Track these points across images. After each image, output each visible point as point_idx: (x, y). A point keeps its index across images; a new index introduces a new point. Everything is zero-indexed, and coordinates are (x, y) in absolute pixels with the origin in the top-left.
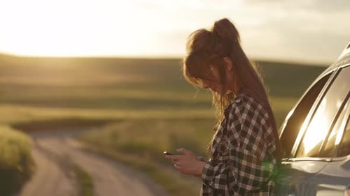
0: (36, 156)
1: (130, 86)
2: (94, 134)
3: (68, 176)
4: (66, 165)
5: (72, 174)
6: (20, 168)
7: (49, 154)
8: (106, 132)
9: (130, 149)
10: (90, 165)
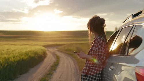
0: (47, 52)
1: (62, 37)
2: (60, 47)
3: (54, 57)
4: (54, 54)
5: (55, 56)
6: (43, 56)
7: (50, 52)
8: (63, 47)
9: (68, 50)
10: (59, 54)
